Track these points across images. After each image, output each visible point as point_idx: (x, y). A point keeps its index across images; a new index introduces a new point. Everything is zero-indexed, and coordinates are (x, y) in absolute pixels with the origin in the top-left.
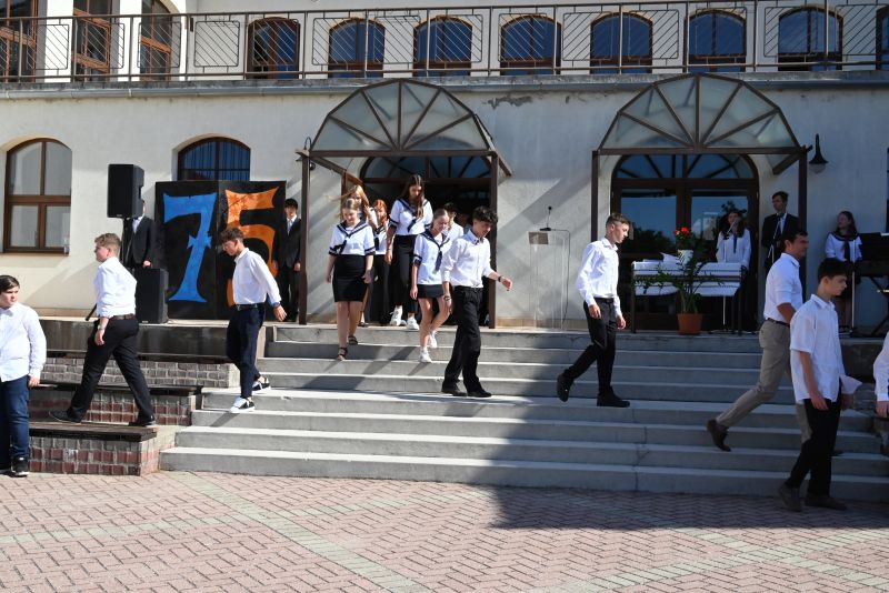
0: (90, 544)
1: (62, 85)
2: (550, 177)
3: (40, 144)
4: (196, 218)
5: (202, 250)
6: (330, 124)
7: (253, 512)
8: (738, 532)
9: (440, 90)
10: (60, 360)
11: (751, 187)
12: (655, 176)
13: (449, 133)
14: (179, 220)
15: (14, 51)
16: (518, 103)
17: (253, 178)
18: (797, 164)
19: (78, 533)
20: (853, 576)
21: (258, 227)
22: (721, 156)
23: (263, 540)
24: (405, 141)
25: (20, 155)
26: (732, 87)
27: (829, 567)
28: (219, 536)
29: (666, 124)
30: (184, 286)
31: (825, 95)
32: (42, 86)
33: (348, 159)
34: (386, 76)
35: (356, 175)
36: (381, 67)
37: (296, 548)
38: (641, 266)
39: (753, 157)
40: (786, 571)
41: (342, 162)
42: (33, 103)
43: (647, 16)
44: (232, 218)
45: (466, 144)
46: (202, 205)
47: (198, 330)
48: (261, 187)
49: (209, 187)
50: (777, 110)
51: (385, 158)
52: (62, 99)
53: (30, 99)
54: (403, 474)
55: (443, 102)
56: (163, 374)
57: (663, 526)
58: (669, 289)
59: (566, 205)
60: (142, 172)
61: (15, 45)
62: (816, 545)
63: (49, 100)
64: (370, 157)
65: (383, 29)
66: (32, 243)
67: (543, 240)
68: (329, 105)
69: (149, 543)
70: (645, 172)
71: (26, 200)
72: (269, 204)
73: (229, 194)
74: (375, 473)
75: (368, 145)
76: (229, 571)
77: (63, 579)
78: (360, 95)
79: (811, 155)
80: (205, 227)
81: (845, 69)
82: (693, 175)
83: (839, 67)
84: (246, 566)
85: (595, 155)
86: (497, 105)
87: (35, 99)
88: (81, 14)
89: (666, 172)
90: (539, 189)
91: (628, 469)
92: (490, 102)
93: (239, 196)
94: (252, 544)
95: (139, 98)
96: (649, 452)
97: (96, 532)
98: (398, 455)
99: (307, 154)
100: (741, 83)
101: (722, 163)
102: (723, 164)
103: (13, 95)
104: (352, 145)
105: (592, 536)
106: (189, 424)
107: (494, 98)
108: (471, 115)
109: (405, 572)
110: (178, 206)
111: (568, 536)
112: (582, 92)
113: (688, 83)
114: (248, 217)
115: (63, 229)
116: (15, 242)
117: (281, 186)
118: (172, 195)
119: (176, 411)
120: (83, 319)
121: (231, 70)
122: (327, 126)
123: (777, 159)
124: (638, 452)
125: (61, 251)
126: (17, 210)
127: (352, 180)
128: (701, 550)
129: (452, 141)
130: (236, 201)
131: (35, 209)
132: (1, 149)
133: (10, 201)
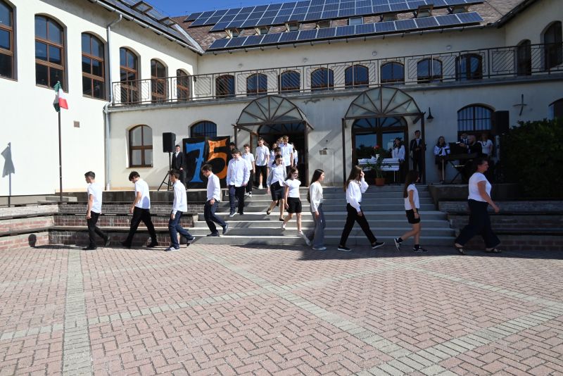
0: (152, 270)
1: (147, 105)
2: (328, 129)
3: (140, 127)
4: (198, 151)
5: (200, 163)
6: (244, 113)
7: (213, 257)
8: (391, 259)
9: (284, 98)
11: (405, 129)
12: (369, 126)
13: (289, 114)
14: (192, 152)
15: (130, 93)
16: (315, 102)
17: (218, 135)
18: (420, 120)
19: (149, 267)
20: (431, 273)
21: (221, 153)
22: (394, 117)
23: (214, 267)
24: (272, 119)
25: (134, 131)
26: (395, 91)
27: (422, 270)
28: (198, 266)
29: (369, 107)
30: (195, 176)
31: (433, 92)
32: (141, 105)
33: (252, 126)
34: (268, 94)
35: (256, 132)
37: (226, 270)
38: (361, 161)
39: (406, 117)
40: (405, 272)
41: (250, 128)
42: (137, 112)
43: (367, 66)
44: (211, 150)
45: (295, 118)
46: (200, 146)
47: (197, 192)
48: (221, 138)
49: (202, 140)
50: (412, 99)
51: (267, 125)
52: (147, 110)
53: (136, 110)
55: (285, 103)
57: (363, 258)
59: (335, 139)
60: (175, 135)
61: (130, 91)
62: (419, 263)
63: (143, 110)
64: (261, 125)
65: (266, 76)
66: (140, 164)
67: (325, 153)
68: (243, 106)
69: (173, 269)
70: (365, 125)
71: (137, 148)
72: (224, 145)
73: (210, 142)
75: (259, 121)
76: (199, 279)
77: (140, 283)
78: (254, 102)
79: (426, 116)
80: (201, 154)
81: (444, 81)
82: (383, 126)
83: (441, 81)
84: (206, 276)
85: (343, 120)
86: (307, 103)
88: (154, 78)
89: (374, 125)
90: (324, 134)
92: (304, 102)
93: (213, 142)
94: (210, 269)
95: (175, 108)
97: (155, 266)
99: (236, 125)
100: (398, 90)
101: (394, 121)
102: (396, 121)
104: (254, 121)
105: (335, 262)
106: (193, 226)
107: (306, 100)
108: (296, 107)
109: (264, 277)
110: (192, 147)
111: (327, 262)
112: (339, 96)
113: (378, 90)
114: (217, 150)
115: (151, 158)
116: (134, 163)
117: (228, 138)
118: (189, 143)
119: (188, 222)
120: (157, 191)
121: (209, 95)
122: (243, 115)
123: (414, 118)
125: (150, 166)
126: (134, 152)
127: (254, 134)
128: (375, 266)
129: (290, 117)
130: (212, 144)
131: (140, 151)
132: (127, 130)
133: (131, 148)
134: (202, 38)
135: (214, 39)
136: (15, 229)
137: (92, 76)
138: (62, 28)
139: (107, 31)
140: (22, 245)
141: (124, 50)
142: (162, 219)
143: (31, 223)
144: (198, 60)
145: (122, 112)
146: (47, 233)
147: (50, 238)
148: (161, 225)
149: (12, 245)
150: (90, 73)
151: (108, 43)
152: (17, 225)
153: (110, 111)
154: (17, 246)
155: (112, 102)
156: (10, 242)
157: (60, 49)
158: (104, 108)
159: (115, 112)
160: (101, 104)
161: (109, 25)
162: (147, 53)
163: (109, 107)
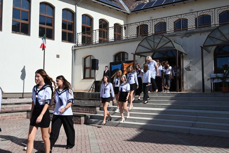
3: (89, 57)
9: (163, 36)
10: (79, 100)
14: (115, 70)
16: (188, 37)
17: (129, 60)
24: (156, 49)
25: (86, 59)
29: (223, 38)
32: (93, 44)
34: (149, 35)
36: (147, 33)
42: (88, 49)
44: (125, 69)
45: (171, 47)
46: (119, 66)
48: (131, 62)
49: (120, 63)
52: (93, 47)
53: (87, 48)
54: (134, 126)
55: (164, 38)
56: (96, 103)
58: (220, 81)
63: (91, 47)
67: (189, 70)
71: (88, 68)
73: (124, 64)
74: (128, 126)
78: (145, 39)
86: (183, 37)
87: (88, 47)
91: (188, 128)
92: (181, 37)
93: (126, 64)
95: (106, 45)
96: (195, 124)
98: (135, 122)
99: (134, 54)
103: (84, 47)
106: (96, 113)
107: (182, 36)
108: (171, 41)
110: (114, 67)
112: (204, 32)
118: (113, 65)
119: (94, 111)
120: (88, 92)
122: (138, 47)
124: (192, 123)
125: (93, 78)
129: (167, 47)
130: (125, 65)
131: (89, 70)
132: (83, 58)
133: (85, 69)
134: (131, 5)
135: (138, 4)
136: (14, 109)
137: (67, 31)
138: (53, 8)
139: (76, 7)
140: (13, 118)
141: (85, 16)
142: (81, 109)
143: (22, 107)
144: (127, 17)
145: (81, 49)
146: (26, 113)
147: (27, 115)
148: (80, 112)
149: (8, 118)
150: (66, 29)
151: (76, 13)
152: (15, 108)
153: (75, 49)
154: (10, 118)
155: (76, 44)
156: (7, 116)
157: (52, 18)
158: (72, 47)
159: (78, 49)
160: (71, 45)
161: (76, 4)
162: (97, 16)
163: (75, 46)
